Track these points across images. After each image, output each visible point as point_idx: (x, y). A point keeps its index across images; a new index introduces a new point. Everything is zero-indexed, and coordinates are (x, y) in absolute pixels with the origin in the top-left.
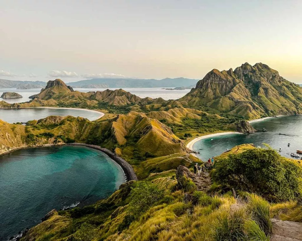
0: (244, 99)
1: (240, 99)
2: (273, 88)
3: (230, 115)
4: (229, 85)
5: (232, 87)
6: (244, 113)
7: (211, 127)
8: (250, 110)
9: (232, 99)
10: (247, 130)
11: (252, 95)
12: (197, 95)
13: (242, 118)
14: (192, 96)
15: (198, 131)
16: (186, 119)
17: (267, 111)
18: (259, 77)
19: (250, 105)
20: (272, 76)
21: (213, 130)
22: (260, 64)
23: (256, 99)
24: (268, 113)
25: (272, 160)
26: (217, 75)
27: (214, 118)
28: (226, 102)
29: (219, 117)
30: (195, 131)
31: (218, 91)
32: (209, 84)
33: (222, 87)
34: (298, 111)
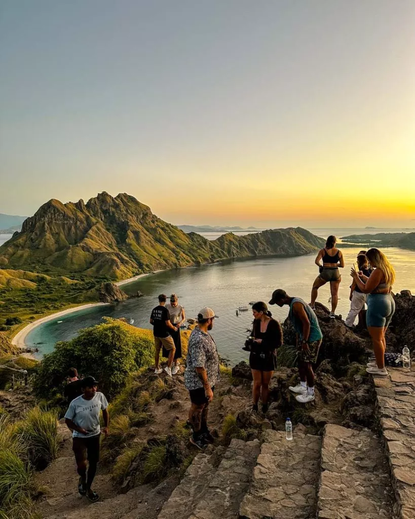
0: (107, 249)
1: (100, 249)
2: (146, 232)
3: (86, 276)
4: (81, 227)
5: (86, 231)
6: (109, 270)
7: (56, 300)
8: (117, 266)
9: (86, 249)
10: (116, 298)
11: (118, 243)
12: (25, 244)
13: (106, 278)
14: (17, 246)
15: (32, 310)
16: (8, 291)
17: (140, 265)
18: (126, 215)
19: (115, 258)
20: (143, 213)
21: (60, 305)
22: (125, 195)
23: (124, 248)
24: (142, 269)
25: (118, 340)
26: (58, 211)
27: (60, 284)
28: (79, 255)
29: (69, 281)
30: (28, 310)
31: (62, 236)
32: (46, 224)
33: (70, 229)
34: (179, 262)
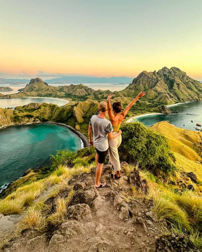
0: (164, 91)
1: (161, 91)
2: (183, 84)
3: (155, 102)
4: (154, 82)
5: (156, 83)
6: (164, 100)
7: (142, 110)
8: (168, 98)
9: (156, 91)
10: (166, 112)
11: (169, 89)
12: (133, 88)
13: (163, 104)
14: (130, 89)
15: (134, 113)
16: (126, 105)
17: (179, 99)
18: (174, 76)
19: (167, 95)
20: (182, 76)
21: (143, 112)
22: (175, 68)
23: (172, 91)
24: (180, 101)
26: (146, 75)
27: (144, 104)
28: (152, 93)
29: (148, 103)
30: (132, 113)
31: (147, 85)
32: (141, 81)
33: (150, 83)
34: (199, 98)
